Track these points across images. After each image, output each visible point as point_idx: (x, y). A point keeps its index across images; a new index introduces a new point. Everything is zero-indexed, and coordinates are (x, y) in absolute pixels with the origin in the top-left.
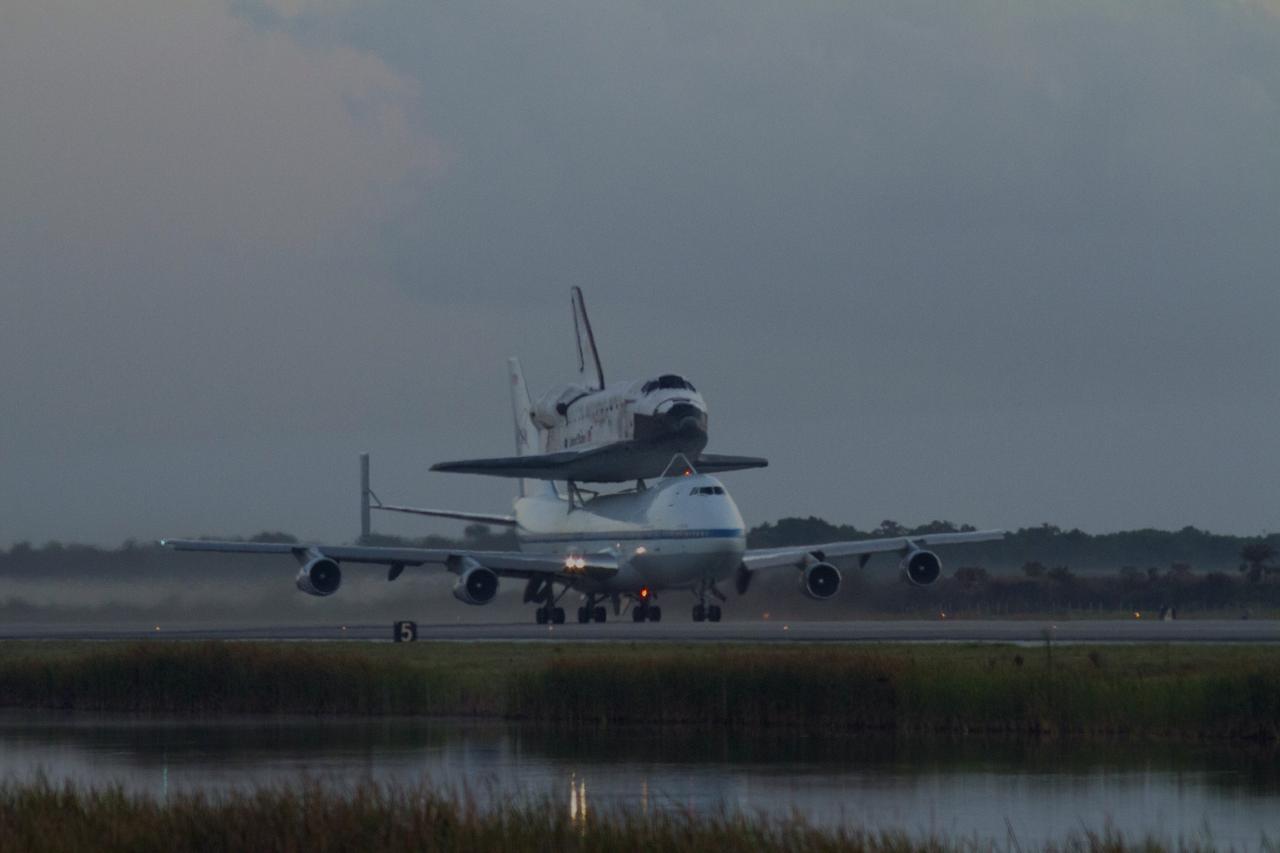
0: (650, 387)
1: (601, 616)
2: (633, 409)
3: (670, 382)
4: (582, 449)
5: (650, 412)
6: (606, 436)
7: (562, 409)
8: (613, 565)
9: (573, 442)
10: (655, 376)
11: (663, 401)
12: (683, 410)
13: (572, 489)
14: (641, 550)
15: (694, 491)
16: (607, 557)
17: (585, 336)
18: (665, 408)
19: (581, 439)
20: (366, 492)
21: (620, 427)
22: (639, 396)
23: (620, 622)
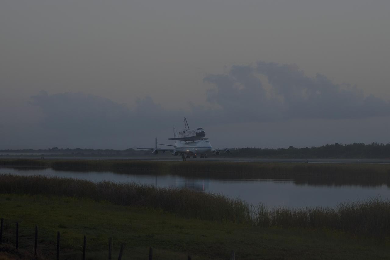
0: (198, 129)
1: (189, 158)
2: (196, 132)
3: (200, 129)
4: (188, 137)
5: (198, 132)
6: (192, 135)
7: (184, 132)
8: (192, 151)
9: (186, 136)
10: (198, 128)
11: (200, 131)
12: (203, 132)
13: (185, 142)
14: (197, 149)
15: (205, 142)
16: (192, 150)
17: (186, 123)
18: (200, 132)
19: (187, 136)
20: (156, 142)
21: (194, 134)
22: (197, 130)
23: (191, 159)
